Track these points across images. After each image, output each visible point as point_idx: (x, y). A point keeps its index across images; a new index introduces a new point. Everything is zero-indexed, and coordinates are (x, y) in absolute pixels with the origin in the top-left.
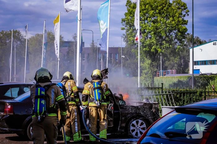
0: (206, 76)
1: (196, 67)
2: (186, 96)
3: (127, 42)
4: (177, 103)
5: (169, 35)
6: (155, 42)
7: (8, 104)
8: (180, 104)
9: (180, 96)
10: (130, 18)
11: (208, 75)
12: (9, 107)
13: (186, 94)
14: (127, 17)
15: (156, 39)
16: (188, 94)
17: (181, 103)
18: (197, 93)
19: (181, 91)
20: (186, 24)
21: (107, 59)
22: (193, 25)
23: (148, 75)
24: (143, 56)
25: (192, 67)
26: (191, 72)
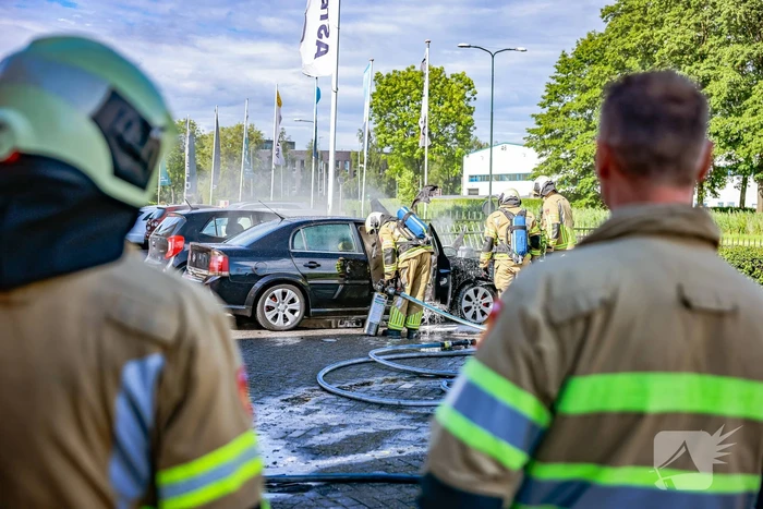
1: (474, 185)
7: (217, 253)
12: (221, 259)
20: (471, 113)
23: (409, 196)
25: (466, 185)
26: (465, 192)
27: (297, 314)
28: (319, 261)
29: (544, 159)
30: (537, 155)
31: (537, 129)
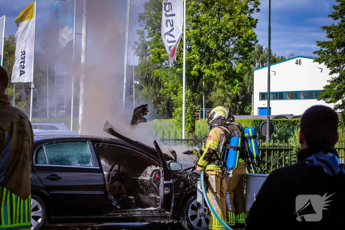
0: (285, 119)
1: (265, 104)
2: (273, 155)
3: (142, 56)
4: (256, 168)
5: (223, 44)
6: (198, 57)
8: (262, 170)
9: (263, 156)
10: (154, 13)
11: (290, 119)
13: (273, 152)
14: (148, 11)
15: (199, 51)
16: (277, 153)
17: (265, 167)
18: (292, 150)
19: (264, 146)
21: (125, 86)
22: (270, 27)
24: (175, 81)
25: (257, 103)
26: (255, 112)
27: (40, 220)
28: (60, 174)
29: (337, 75)
30: (329, 71)
31: (329, 43)
